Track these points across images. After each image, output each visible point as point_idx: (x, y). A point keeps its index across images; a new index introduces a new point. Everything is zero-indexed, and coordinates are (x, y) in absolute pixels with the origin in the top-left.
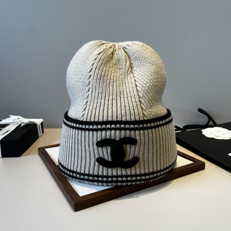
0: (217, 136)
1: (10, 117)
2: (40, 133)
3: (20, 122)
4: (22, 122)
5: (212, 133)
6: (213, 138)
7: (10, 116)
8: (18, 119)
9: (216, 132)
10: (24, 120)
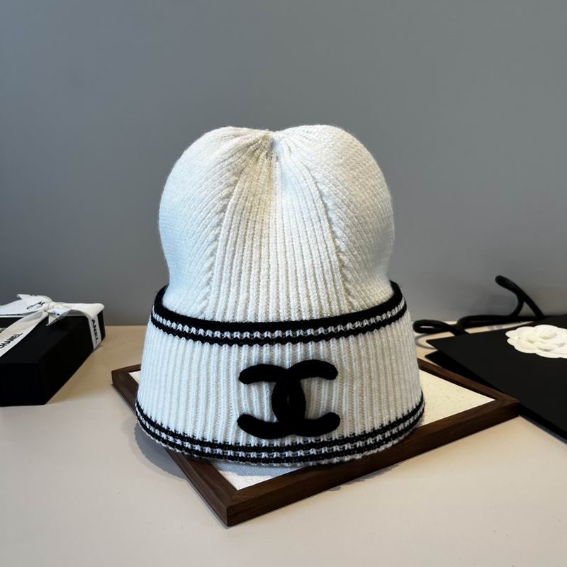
0: (546, 350)
1: (20, 299)
2: (97, 339)
3: (45, 311)
4: (50, 311)
5: (532, 342)
6: (535, 355)
7: (20, 296)
8: (40, 303)
9: (542, 340)
10: (56, 307)
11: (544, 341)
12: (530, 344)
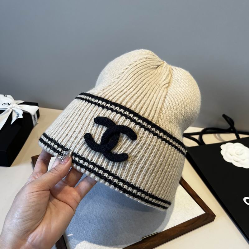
0: (237, 161)
2: (35, 121)
3: (11, 108)
4: (14, 109)
6: (231, 164)
9: (236, 155)
10: (16, 107)
11: (237, 156)
12: (230, 156)
